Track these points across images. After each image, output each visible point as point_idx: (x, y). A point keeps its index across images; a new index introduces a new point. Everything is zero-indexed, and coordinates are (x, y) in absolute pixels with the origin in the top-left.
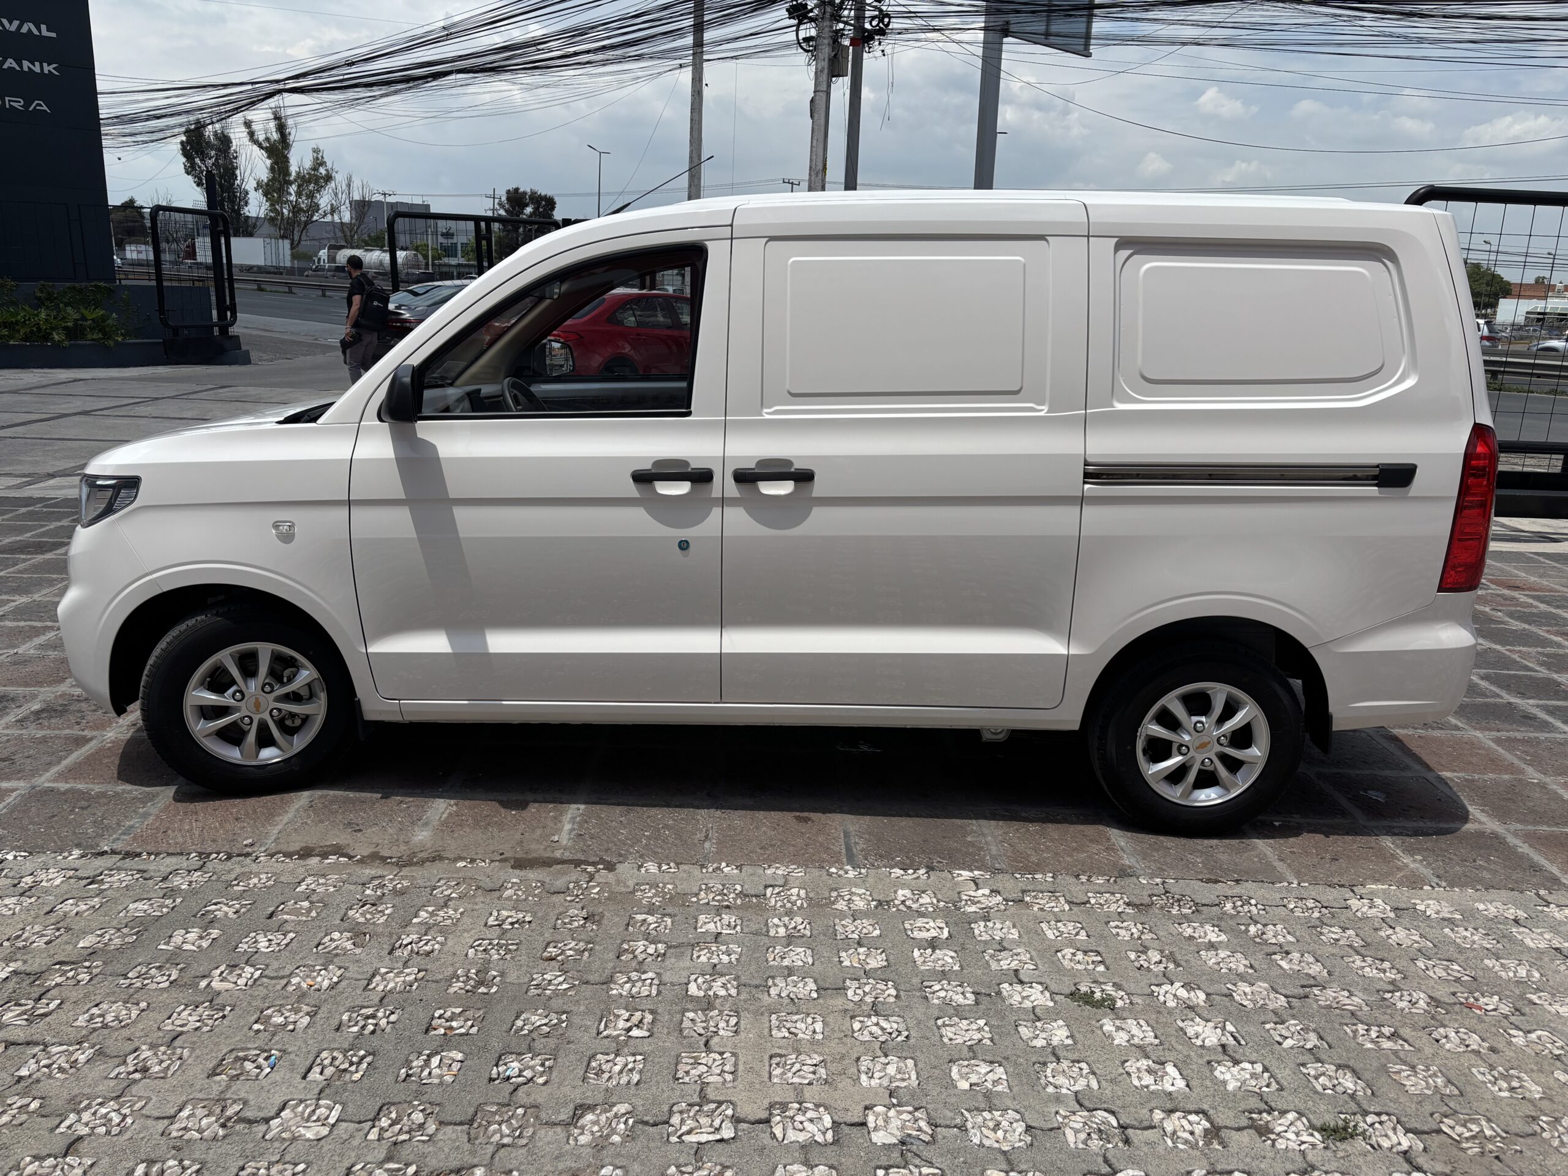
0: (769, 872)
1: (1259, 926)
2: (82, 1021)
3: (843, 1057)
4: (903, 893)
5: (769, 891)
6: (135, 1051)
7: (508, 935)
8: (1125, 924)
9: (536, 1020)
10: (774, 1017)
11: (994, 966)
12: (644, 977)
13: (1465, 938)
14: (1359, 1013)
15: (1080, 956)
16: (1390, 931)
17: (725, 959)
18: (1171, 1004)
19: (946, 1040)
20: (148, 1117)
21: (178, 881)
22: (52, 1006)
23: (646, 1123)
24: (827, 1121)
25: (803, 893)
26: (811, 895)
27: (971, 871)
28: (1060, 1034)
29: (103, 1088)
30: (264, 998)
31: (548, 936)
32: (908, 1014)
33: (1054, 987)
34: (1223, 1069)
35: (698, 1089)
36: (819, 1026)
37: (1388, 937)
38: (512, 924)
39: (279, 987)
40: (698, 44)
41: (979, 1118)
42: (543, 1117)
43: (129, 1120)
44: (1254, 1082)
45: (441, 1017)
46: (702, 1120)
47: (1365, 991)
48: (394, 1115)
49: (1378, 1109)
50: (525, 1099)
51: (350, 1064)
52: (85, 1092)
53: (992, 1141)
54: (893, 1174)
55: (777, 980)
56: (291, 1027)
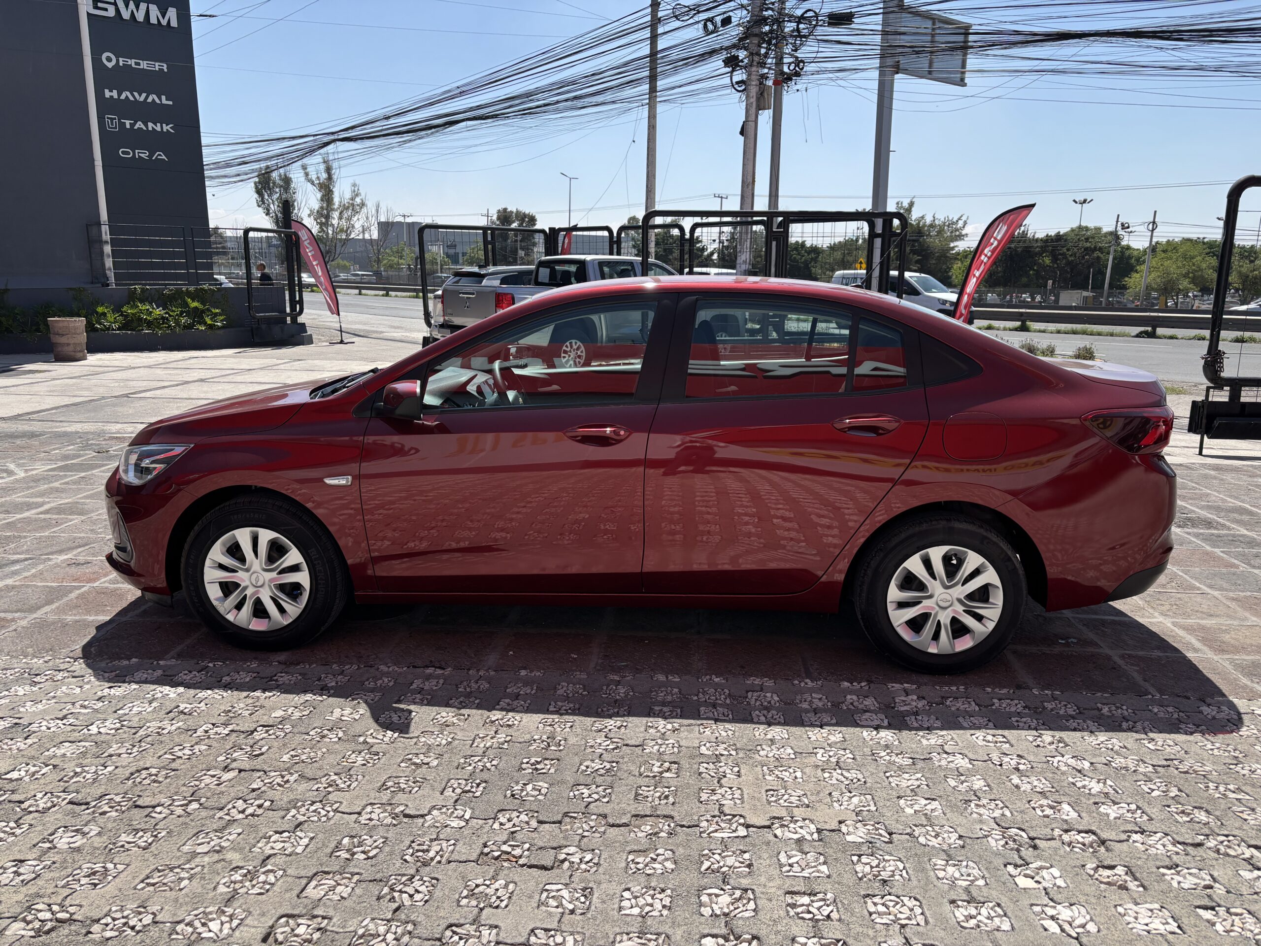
0: (748, 682)
1: (1130, 723)
2: (286, 758)
3: (818, 792)
4: (851, 698)
5: (749, 694)
8: (1024, 720)
9: (597, 765)
10: (765, 768)
11: (924, 742)
12: (667, 742)
18: (1064, 768)
19: (893, 785)
20: (343, 813)
22: (263, 750)
23: (683, 826)
24: (813, 828)
25: (775, 696)
26: (782, 697)
27: (902, 684)
28: (978, 784)
29: (311, 796)
32: (863, 770)
34: (1105, 807)
35: (717, 807)
36: (799, 774)
40: (653, 90)
41: (924, 830)
42: (611, 821)
43: (331, 814)
44: (1130, 815)
45: (527, 763)
46: (723, 825)
47: (1214, 763)
48: (508, 816)
49: (1226, 833)
50: (596, 811)
51: (472, 787)
52: (298, 797)
53: (934, 842)
54: (864, 859)
55: (764, 747)
56: (427, 766)
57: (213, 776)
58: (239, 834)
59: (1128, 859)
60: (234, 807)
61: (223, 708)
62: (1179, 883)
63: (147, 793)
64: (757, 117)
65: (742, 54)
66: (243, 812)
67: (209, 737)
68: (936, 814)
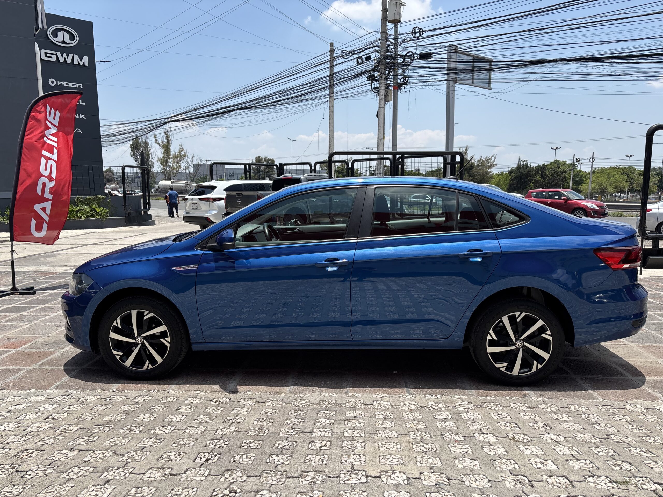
0: (374, 396)
1: (586, 415)
2: (107, 443)
3: (409, 456)
4: (430, 403)
5: (375, 403)
6: (129, 452)
7: (270, 417)
8: (527, 414)
9: (284, 444)
10: (380, 443)
11: (471, 427)
12: (325, 430)
14: (631, 444)
15: (508, 424)
16: (645, 416)
17: (358, 425)
18: (549, 441)
19: (452, 452)
20: (135, 474)
21: (139, 400)
22: (95, 439)
23: (330, 477)
24: (405, 477)
25: (389, 403)
26: (392, 404)
27: (459, 395)
28: (501, 451)
29: (118, 464)
30: (176, 436)
31: (285, 417)
32: (436, 443)
33: (497, 435)
34: (572, 462)
35: (351, 466)
36: (399, 446)
38: (271, 413)
39: (181, 433)
40: (332, 93)
41: (468, 477)
42: (289, 475)
43: (128, 475)
44: (586, 466)
45: (245, 443)
46: (353, 476)
47: (633, 436)
48: (230, 473)
49: (641, 476)
50: (281, 469)
51: (211, 457)
52: (110, 465)
53: (474, 484)
54: (433, 495)
55: (380, 431)
56: (187, 445)
57: (64, 454)
58: (72, 487)
59: (585, 492)
60: (72, 471)
61: (76, 416)
63: (25, 464)
64: (385, 105)
65: (376, 74)
66: (77, 474)
67: (66, 432)
68: (476, 468)
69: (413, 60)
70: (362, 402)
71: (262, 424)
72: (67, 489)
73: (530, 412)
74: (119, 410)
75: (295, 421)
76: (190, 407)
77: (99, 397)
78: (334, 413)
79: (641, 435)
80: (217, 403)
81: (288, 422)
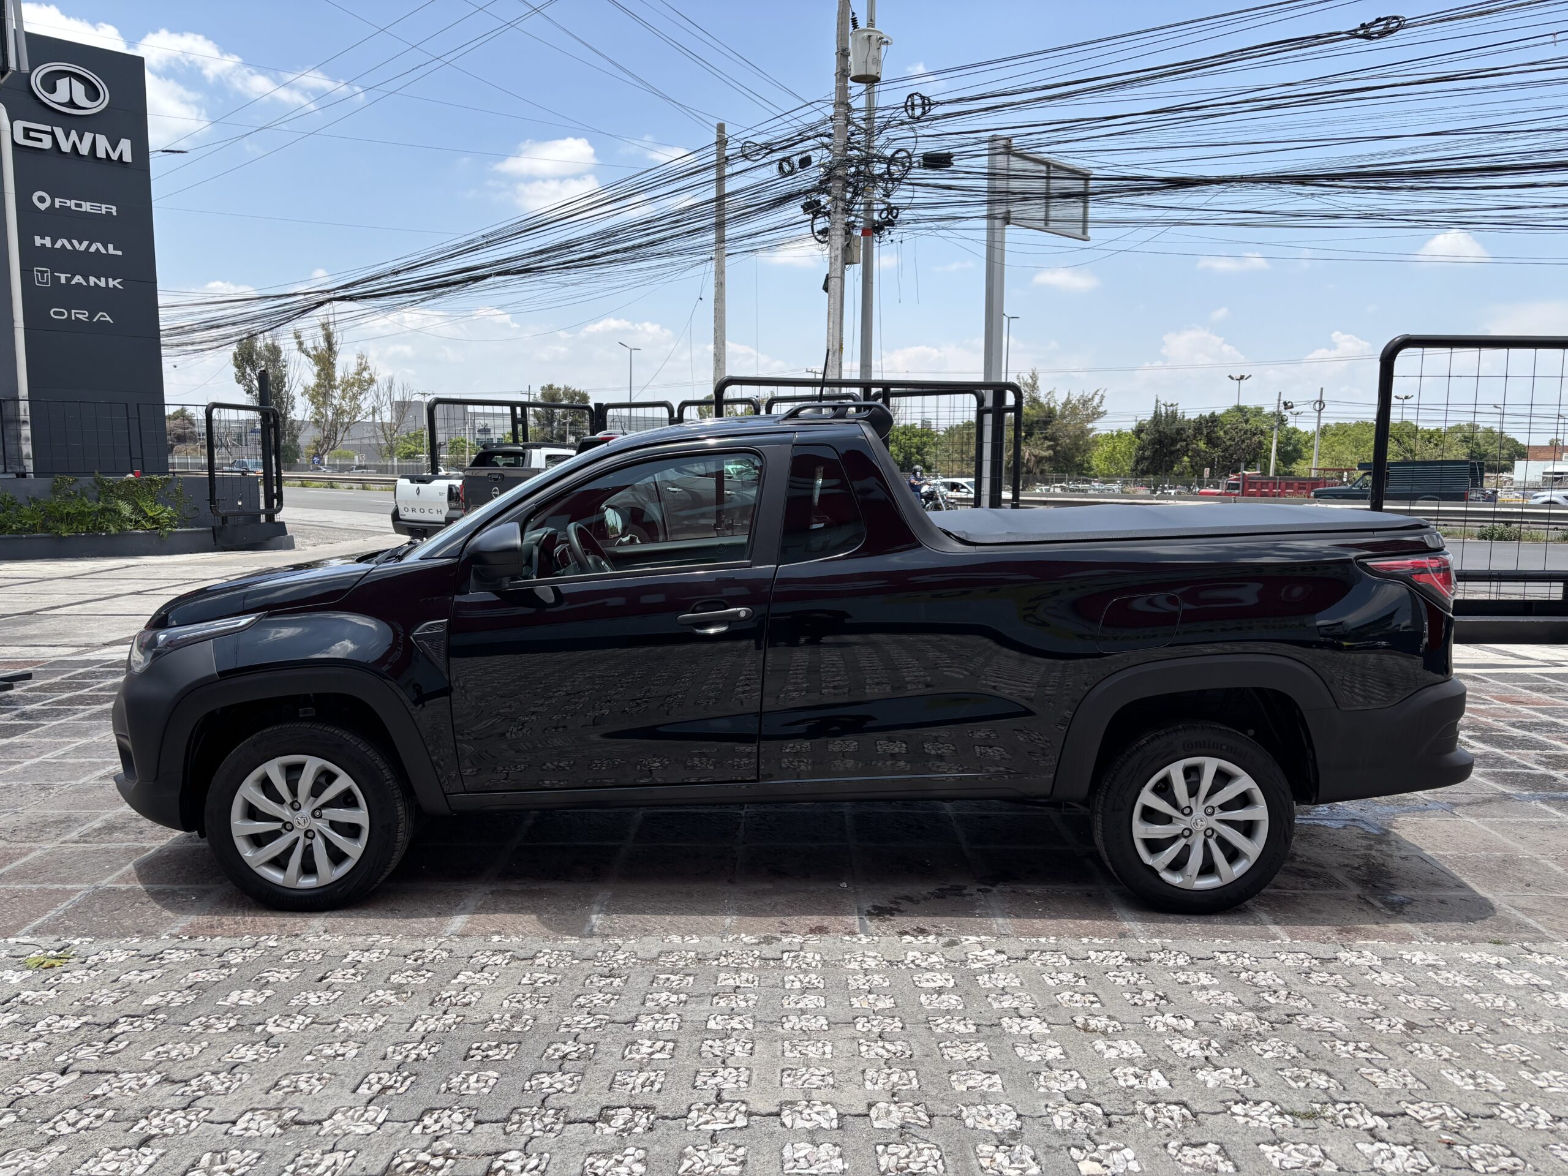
0: (786, 940)
1: (1250, 973)
2: (149, 1055)
3: (850, 1070)
4: (911, 955)
5: (786, 955)
6: (200, 1075)
7: (540, 991)
8: (1122, 974)
9: (566, 1049)
10: (786, 1044)
11: (996, 1005)
12: (666, 1017)
13: (1447, 979)
14: (1338, 1034)
15: (1077, 997)
16: (1377, 975)
17: (743, 1004)
18: (1161, 1029)
19: (946, 1057)
20: (212, 1122)
21: (232, 958)
22: (121, 1046)
23: (666, 1118)
24: (833, 1113)
25: (818, 957)
26: (826, 958)
27: (979, 936)
28: (1055, 1053)
29: (172, 1102)
30: (316, 1038)
31: (577, 991)
32: (912, 1041)
33: (1050, 1019)
34: (1204, 1072)
35: (715, 1093)
36: (828, 1049)
37: (1374, 979)
38: (544, 983)
39: (328, 1030)
40: (720, 240)
41: (974, 1110)
42: (572, 1115)
43: (195, 1124)
44: (1233, 1082)
45: (478, 1048)
46: (717, 1114)
47: (1346, 1018)
48: (435, 1116)
49: (1347, 1099)
50: (556, 1104)
51: (396, 1082)
52: (155, 1104)
53: (985, 1125)
54: (892, 1149)
55: (791, 1018)
56: (340, 1058)
57: (46, 1081)
58: (61, 1153)
59: (1222, 1135)
60: (64, 1119)
61: (78, 995)
62: (1281, 1161)
64: (843, 272)
65: (824, 199)
66: (74, 1124)
67: (51, 1032)
68: (994, 1089)
69: (910, 168)
70: (757, 953)
71: (521, 1007)
72: (48, 1158)
73: (1131, 969)
74: (183, 981)
75: (598, 999)
76: (352, 971)
77: (134, 953)
78: (691, 979)
79: (1362, 1014)
80: (420, 962)
81: (581, 1000)
